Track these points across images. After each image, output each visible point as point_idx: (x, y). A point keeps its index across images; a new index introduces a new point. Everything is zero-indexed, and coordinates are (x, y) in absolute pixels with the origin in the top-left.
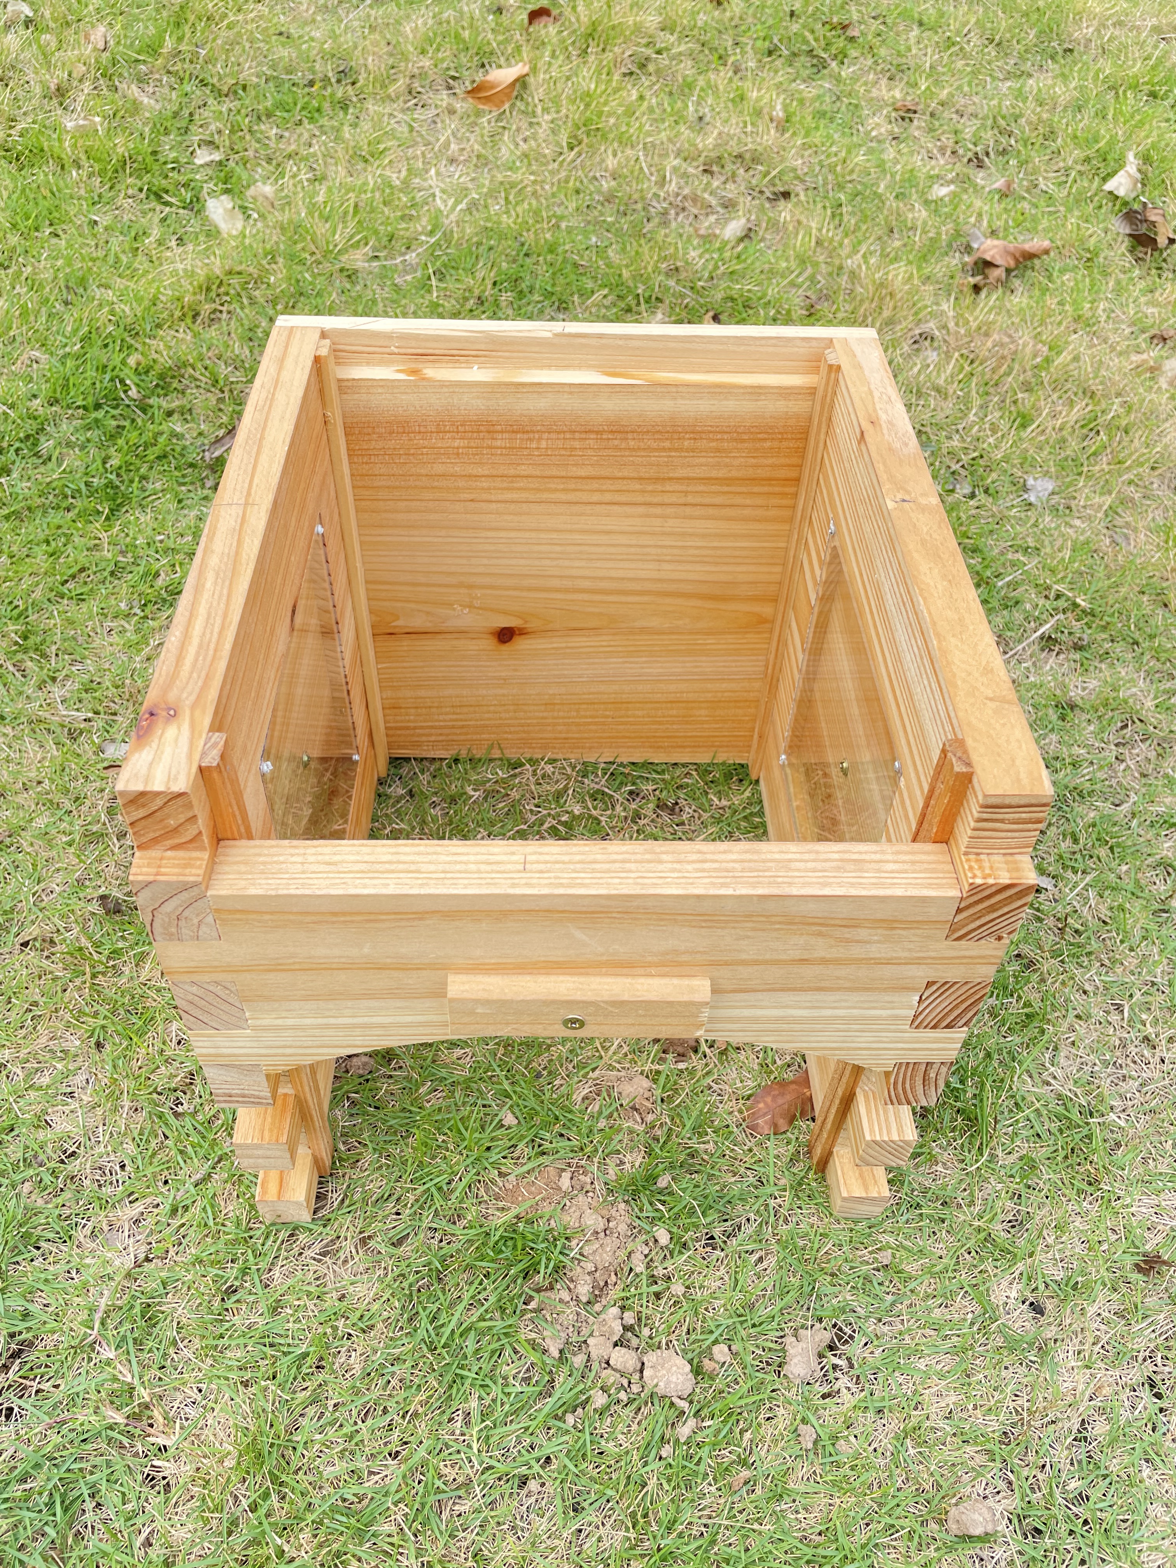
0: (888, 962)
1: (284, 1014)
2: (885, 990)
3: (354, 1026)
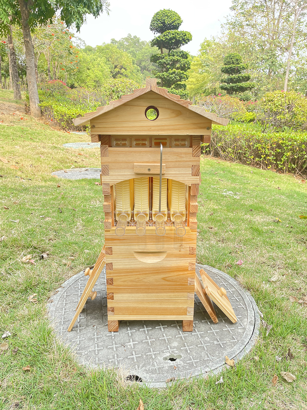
0: (186, 161)
1: (114, 172)
2: (187, 167)
3: (122, 175)
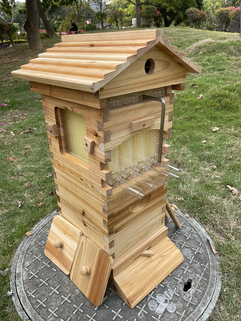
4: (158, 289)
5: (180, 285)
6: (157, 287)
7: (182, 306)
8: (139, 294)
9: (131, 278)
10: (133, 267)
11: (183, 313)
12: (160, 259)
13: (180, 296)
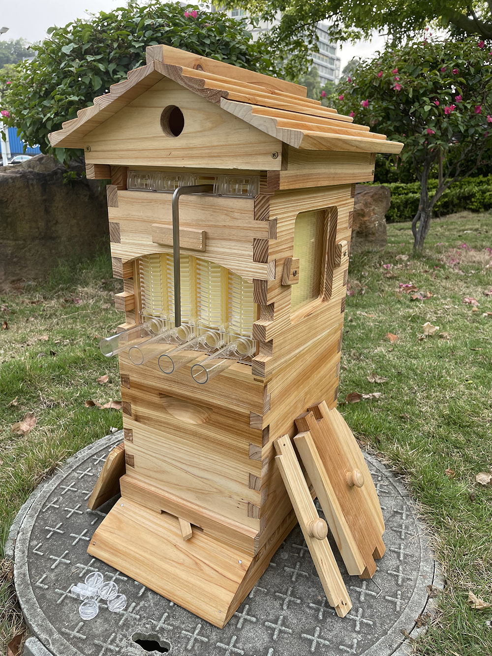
4: (135, 586)
5: (147, 626)
6: (136, 583)
7: (97, 632)
8: (109, 550)
9: (131, 522)
10: (151, 518)
11: (78, 635)
12: (188, 561)
13: (119, 627)
